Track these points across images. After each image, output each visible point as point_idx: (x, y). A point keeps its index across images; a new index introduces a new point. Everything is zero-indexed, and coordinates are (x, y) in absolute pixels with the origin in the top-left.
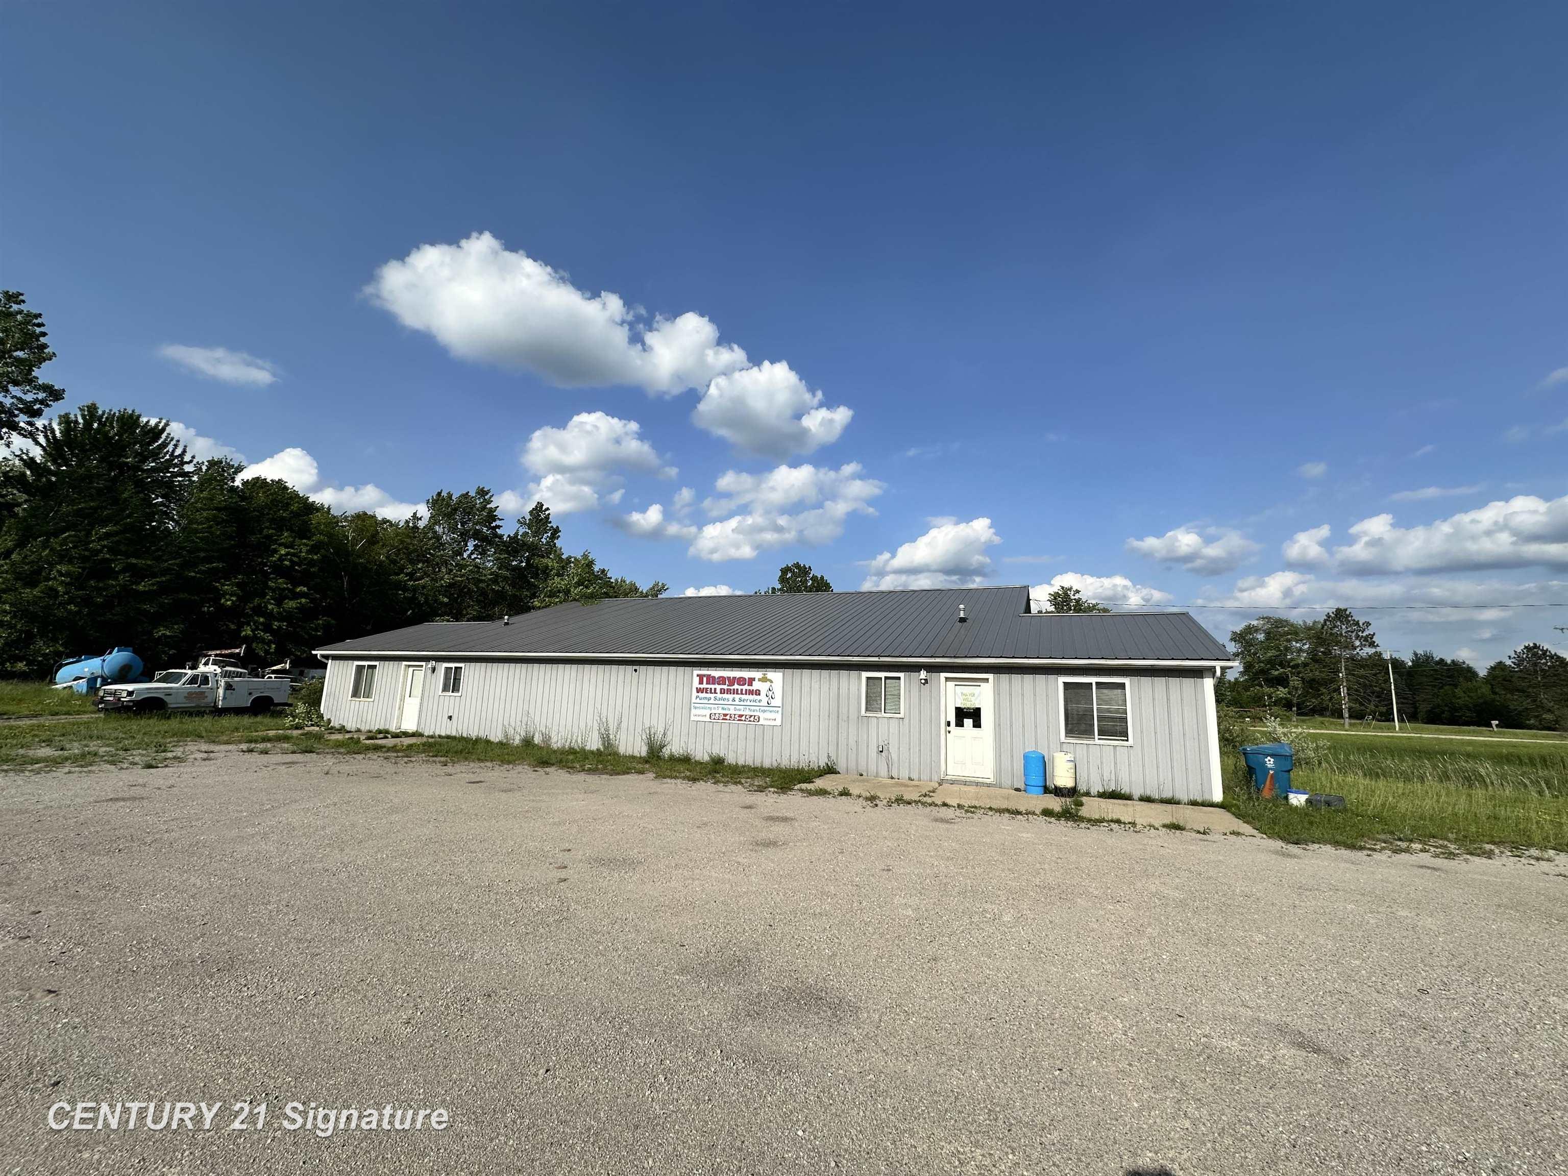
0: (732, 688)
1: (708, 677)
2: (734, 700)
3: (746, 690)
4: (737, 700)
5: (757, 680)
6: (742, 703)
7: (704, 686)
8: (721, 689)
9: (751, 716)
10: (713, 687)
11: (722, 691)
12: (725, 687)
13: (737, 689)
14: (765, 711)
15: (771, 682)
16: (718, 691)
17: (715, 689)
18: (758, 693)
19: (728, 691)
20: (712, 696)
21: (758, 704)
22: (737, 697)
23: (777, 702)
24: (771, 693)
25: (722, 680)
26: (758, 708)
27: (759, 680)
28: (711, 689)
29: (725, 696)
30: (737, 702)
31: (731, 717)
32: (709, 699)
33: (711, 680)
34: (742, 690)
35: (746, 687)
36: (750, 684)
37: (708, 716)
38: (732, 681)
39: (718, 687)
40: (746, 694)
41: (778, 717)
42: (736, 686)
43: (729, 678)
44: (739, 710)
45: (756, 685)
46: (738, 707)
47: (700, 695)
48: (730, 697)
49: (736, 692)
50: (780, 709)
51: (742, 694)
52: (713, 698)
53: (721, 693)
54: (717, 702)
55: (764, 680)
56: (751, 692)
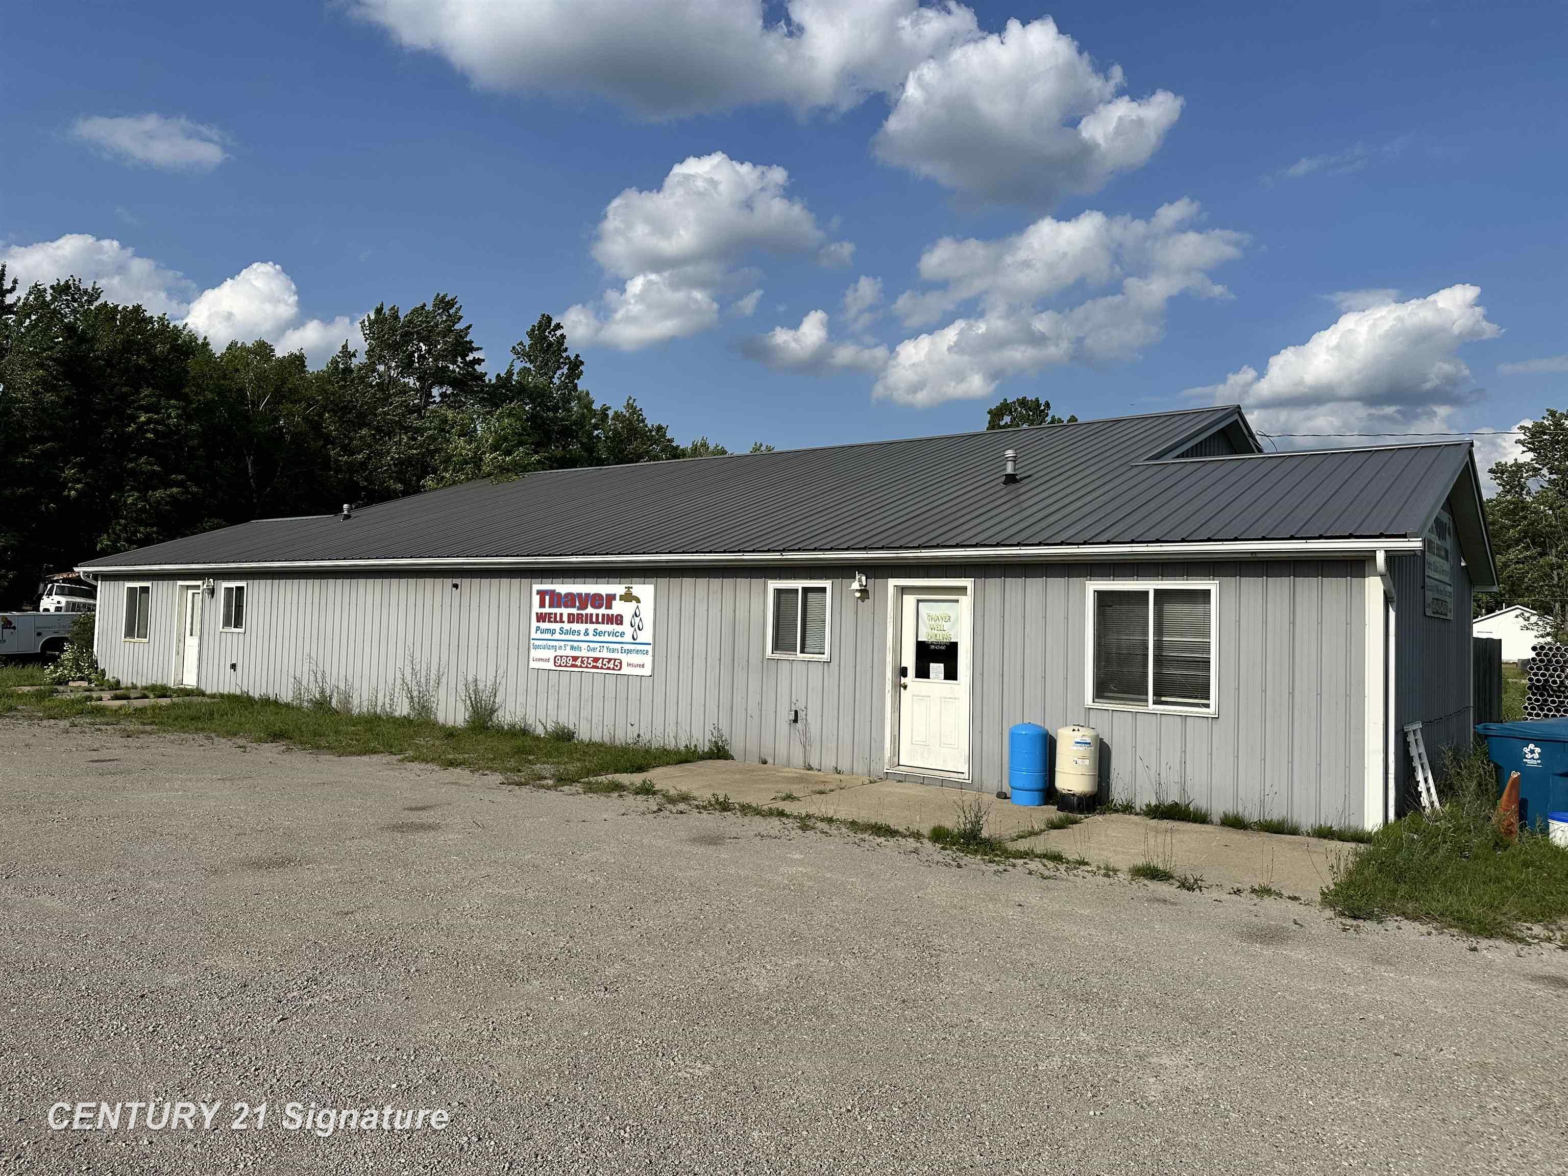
0: (584, 612)
1: (552, 593)
2: (586, 633)
3: (603, 615)
4: (591, 632)
5: (618, 597)
6: (597, 638)
7: (547, 610)
8: (569, 615)
9: (610, 660)
10: (558, 611)
11: (572, 619)
12: (574, 611)
13: (591, 615)
14: (629, 652)
15: (638, 601)
16: (565, 618)
17: (561, 615)
18: (619, 620)
19: (579, 619)
20: (557, 626)
21: (619, 639)
22: (591, 627)
23: (646, 635)
24: (637, 619)
25: (569, 600)
26: (618, 646)
27: (622, 598)
28: (556, 614)
29: (575, 626)
30: (591, 637)
31: (582, 662)
32: (553, 632)
33: (557, 600)
34: (597, 615)
35: (603, 611)
36: (609, 607)
37: (552, 661)
38: (585, 600)
39: (566, 611)
40: (603, 623)
41: (647, 660)
42: (590, 610)
43: (580, 595)
44: (594, 649)
45: (619, 607)
46: (592, 645)
47: (544, 625)
48: (581, 627)
49: (588, 619)
50: (650, 648)
51: (597, 622)
52: (558, 631)
53: (569, 622)
54: (563, 637)
55: (628, 597)
56: (610, 619)
